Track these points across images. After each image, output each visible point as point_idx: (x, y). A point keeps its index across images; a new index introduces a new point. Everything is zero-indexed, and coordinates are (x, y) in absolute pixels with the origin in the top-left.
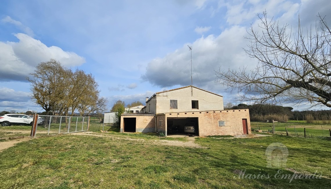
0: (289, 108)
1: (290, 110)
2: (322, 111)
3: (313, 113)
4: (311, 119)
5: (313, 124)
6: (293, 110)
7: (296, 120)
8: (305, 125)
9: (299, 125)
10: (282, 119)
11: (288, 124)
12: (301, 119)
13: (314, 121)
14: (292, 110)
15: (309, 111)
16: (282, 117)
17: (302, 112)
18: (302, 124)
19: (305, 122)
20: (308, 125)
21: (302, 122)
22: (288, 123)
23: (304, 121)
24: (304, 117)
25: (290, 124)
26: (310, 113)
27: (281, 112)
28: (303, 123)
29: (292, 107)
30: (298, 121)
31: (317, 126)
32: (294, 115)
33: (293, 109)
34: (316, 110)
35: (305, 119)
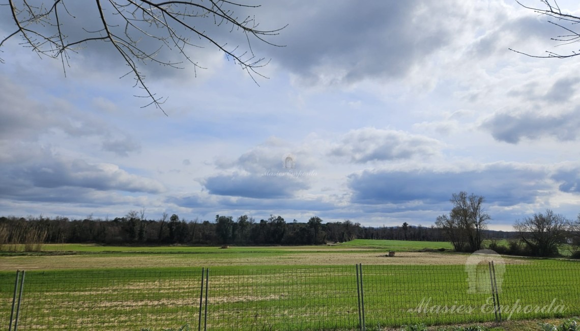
13: (6, 246)
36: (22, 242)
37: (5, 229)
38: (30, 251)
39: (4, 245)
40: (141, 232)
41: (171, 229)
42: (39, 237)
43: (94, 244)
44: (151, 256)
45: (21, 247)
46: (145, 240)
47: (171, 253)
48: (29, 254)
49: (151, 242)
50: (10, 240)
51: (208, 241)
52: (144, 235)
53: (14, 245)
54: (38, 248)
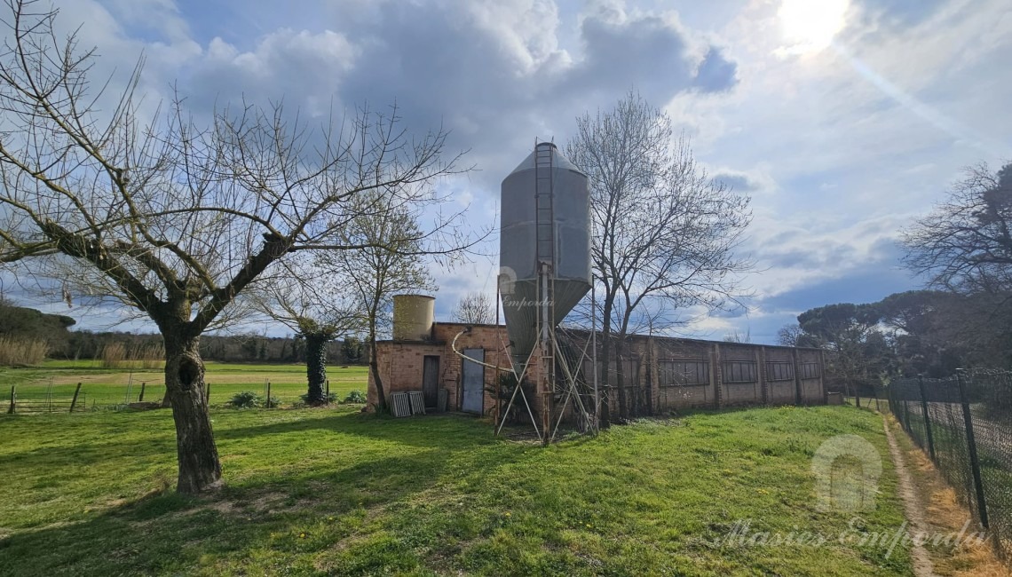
0: (61, 321)
1: (64, 327)
2: (153, 334)
3: (126, 339)
4: (117, 356)
5: (116, 369)
6: (73, 329)
7: (71, 357)
8: (93, 373)
9: (76, 374)
10: (23, 354)
11: (39, 371)
12: (89, 357)
13: (124, 363)
14: (69, 329)
15: (121, 334)
16: (23, 349)
17: (99, 335)
18: (84, 371)
19: (97, 366)
20: (102, 373)
21: (87, 363)
22: (39, 368)
23: (96, 363)
24: (99, 349)
25: (45, 371)
26: (121, 340)
27: (26, 330)
28: (90, 368)
29: (75, 319)
30: (77, 363)
31: (123, 377)
32: (72, 342)
33: (74, 322)
34: (139, 333)
35: (99, 357)
36: (141, 357)
37: (122, 347)
38: (148, 368)
39: (121, 362)
40: (263, 351)
41: (294, 348)
42: (158, 354)
43: (212, 362)
44: (269, 374)
45: (138, 363)
46: (267, 358)
47: (290, 372)
48: (149, 371)
49: (272, 361)
50: (127, 357)
51: (333, 361)
52: (266, 353)
53: (131, 362)
54: (157, 365)
